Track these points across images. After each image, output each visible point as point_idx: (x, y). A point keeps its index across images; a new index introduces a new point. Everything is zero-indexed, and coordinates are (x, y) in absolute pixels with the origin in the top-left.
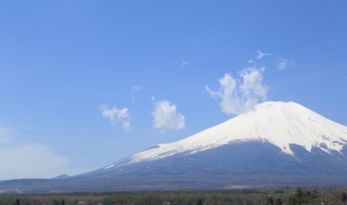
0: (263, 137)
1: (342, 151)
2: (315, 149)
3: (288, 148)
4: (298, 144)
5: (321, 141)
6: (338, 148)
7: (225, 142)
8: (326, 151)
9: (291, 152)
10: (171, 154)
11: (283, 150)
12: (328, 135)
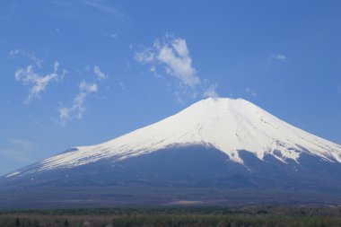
0: (207, 141)
1: (298, 160)
2: (267, 156)
3: (237, 155)
4: (248, 150)
5: (274, 147)
6: (295, 156)
7: (161, 146)
8: (280, 159)
9: (239, 160)
10: (95, 160)
11: (231, 157)
12: (283, 140)
